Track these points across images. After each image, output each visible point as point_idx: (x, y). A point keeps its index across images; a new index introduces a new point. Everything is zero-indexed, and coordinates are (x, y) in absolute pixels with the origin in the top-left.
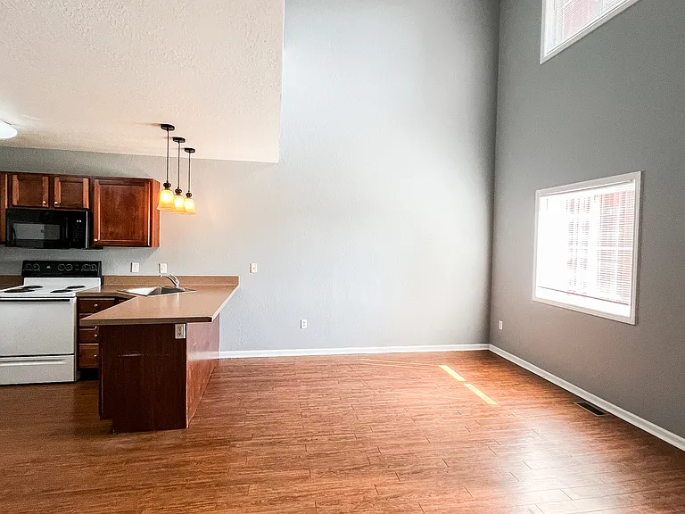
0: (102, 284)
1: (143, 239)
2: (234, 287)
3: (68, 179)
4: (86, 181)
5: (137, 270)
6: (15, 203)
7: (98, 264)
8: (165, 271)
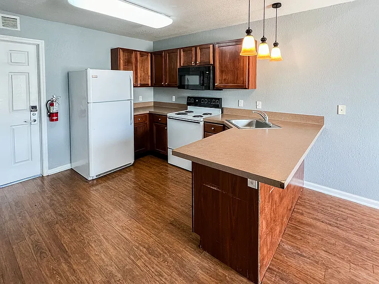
0: (222, 113)
1: (243, 83)
2: (321, 126)
3: (204, 46)
4: (211, 46)
5: (242, 105)
6: (182, 65)
7: (220, 100)
8: (260, 107)
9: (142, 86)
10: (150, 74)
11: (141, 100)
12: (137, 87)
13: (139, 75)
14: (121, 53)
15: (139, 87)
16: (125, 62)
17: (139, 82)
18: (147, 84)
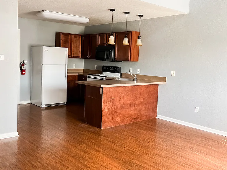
0: (121, 76)
1: (128, 58)
7: (119, 68)
8: (140, 72)
9: (75, 57)
10: (80, 50)
11: (74, 67)
12: (71, 58)
13: (73, 50)
14: (62, 36)
15: (72, 58)
16: (64, 42)
17: (73, 55)
18: (78, 56)
